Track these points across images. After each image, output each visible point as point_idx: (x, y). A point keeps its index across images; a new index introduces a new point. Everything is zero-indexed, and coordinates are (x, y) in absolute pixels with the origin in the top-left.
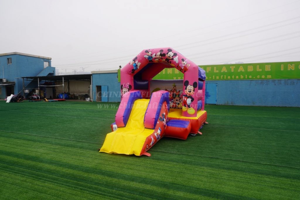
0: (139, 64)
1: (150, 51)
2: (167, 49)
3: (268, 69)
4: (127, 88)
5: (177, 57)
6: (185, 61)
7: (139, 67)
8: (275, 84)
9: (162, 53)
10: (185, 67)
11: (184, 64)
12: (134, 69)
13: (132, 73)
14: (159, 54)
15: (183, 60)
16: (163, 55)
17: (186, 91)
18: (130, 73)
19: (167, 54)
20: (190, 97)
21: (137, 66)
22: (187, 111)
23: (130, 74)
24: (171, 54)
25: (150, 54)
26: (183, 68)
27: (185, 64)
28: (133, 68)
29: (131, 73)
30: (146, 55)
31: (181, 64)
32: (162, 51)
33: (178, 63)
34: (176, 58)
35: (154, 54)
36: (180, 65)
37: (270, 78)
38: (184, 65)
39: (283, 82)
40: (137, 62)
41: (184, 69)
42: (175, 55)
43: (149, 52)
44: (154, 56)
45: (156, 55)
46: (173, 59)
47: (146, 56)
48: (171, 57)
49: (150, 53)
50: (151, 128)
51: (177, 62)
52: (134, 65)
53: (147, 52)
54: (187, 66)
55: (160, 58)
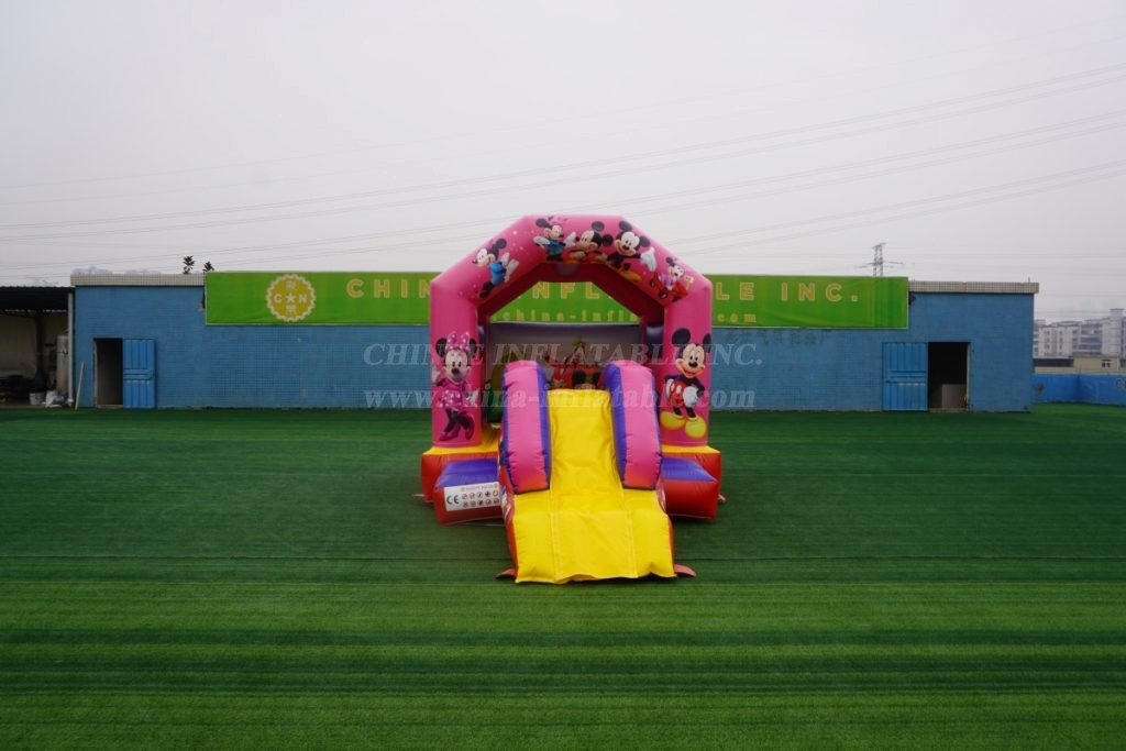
0: (512, 266)
1: (555, 224)
2: (618, 222)
3: (746, 294)
4: (465, 351)
5: (652, 250)
6: (676, 267)
7: (511, 276)
8: (767, 343)
9: (602, 234)
10: (678, 284)
11: (676, 275)
12: (490, 283)
13: (481, 295)
14: (590, 234)
15: (671, 262)
16: (603, 240)
17: (681, 363)
18: (473, 297)
19: (619, 237)
20: (694, 382)
21: (504, 271)
22: (684, 427)
23: (474, 301)
24: (630, 239)
25: (558, 235)
26: (670, 288)
27: (680, 274)
28: (491, 277)
29: (478, 296)
30: (541, 235)
31: (666, 273)
32: (598, 225)
33: (657, 269)
34: (647, 253)
35: (573, 235)
36: (664, 276)
37: (753, 324)
38: (675, 279)
39: (786, 335)
40: (504, 258)
41: (673, 290)
42: (645, 243)
43: (551, 227)
44: (570, 240)
45: (577, 239)
46: (637, 256)
47: (542, 241)
48: (632, 248)
49: (556, 231)
50: (647, 486)
51: (652, 266)
52: (494, 266)
53: (543, 223)
54: (686, 283)
55: (592, 249)
